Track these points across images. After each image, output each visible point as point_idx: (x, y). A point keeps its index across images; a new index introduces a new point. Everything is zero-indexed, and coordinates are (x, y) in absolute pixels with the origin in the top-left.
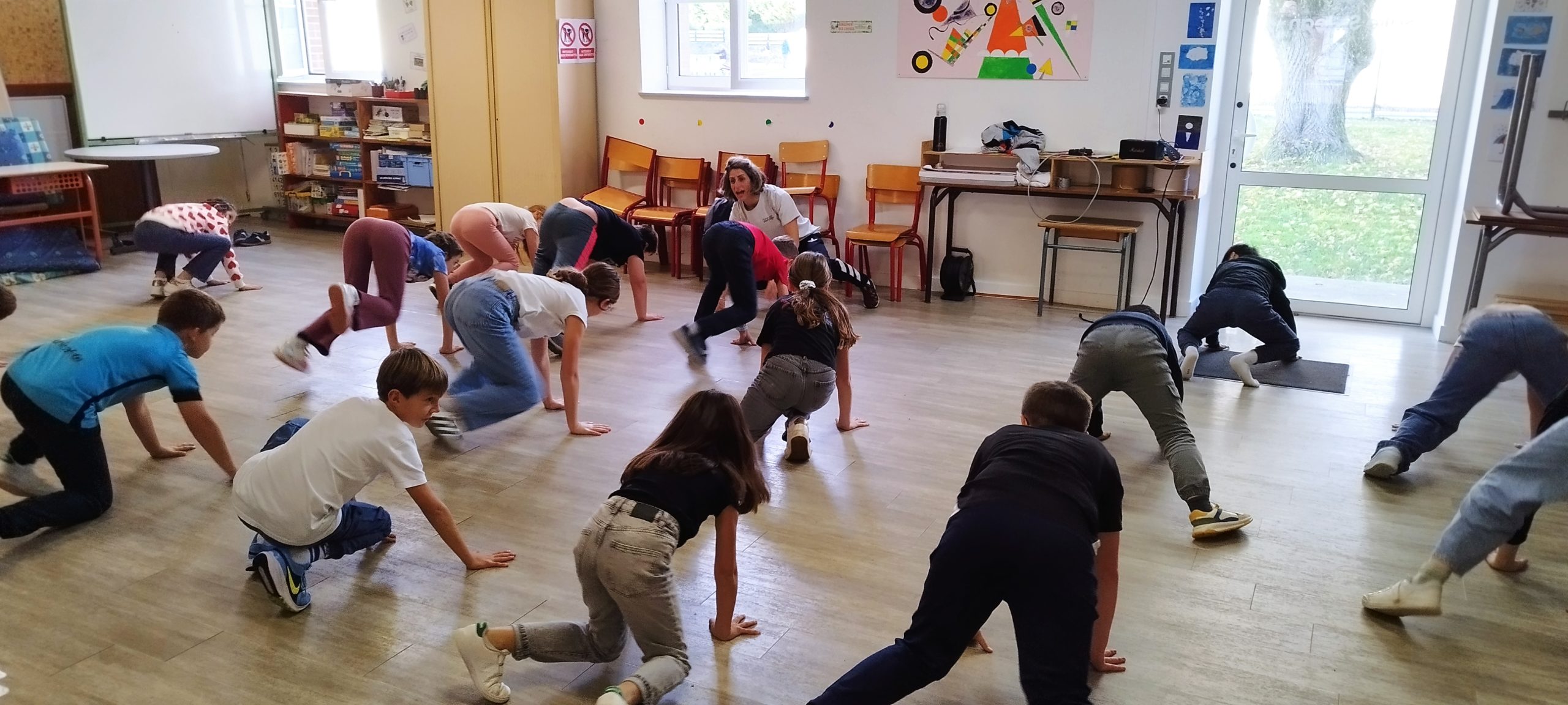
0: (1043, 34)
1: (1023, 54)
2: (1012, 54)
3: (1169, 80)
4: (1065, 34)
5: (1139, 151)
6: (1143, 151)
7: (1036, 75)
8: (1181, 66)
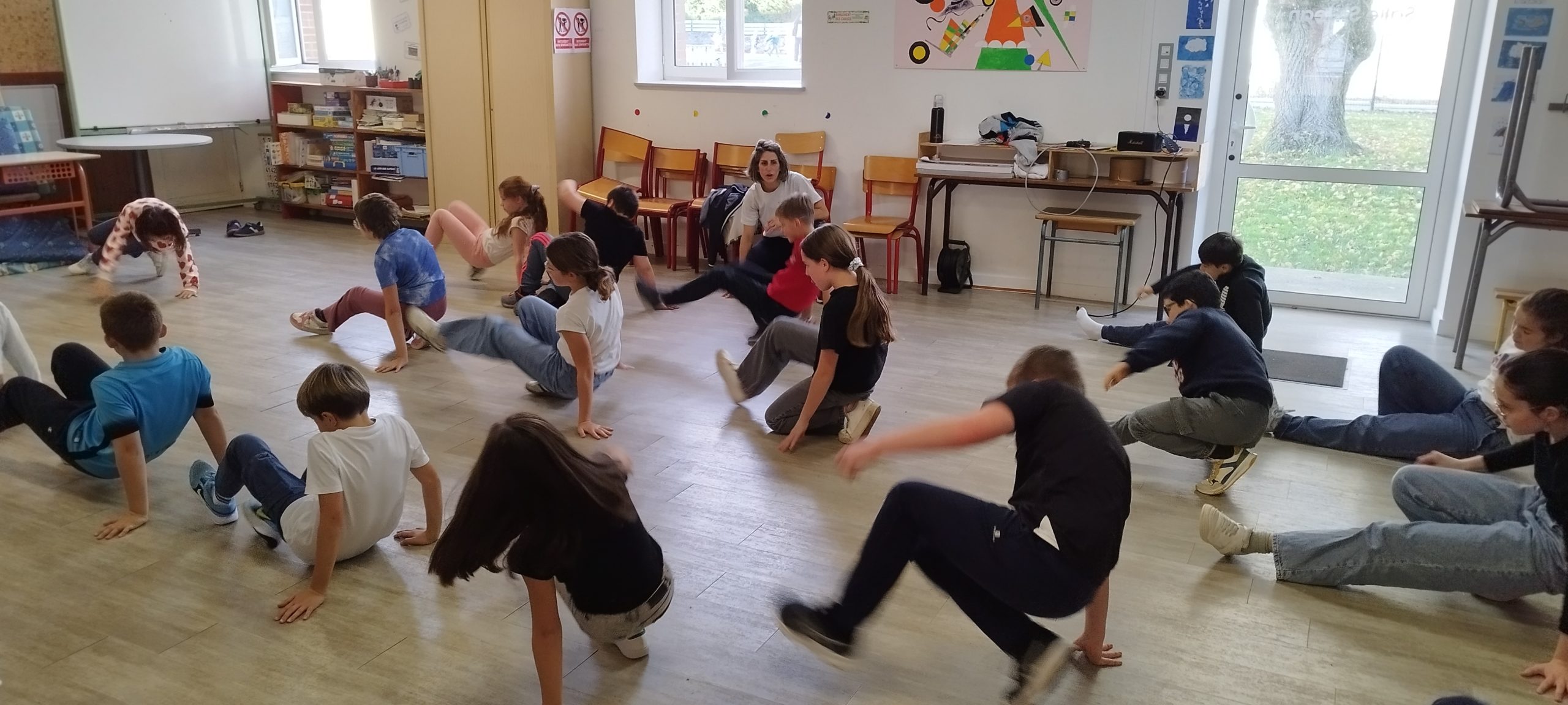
0: (1039, 23)
1: (1022, 45)
2: (1010, 45)
3: (1168, 71)
4: (1063, 25)
5: (1138, 143)
6: (1141, 143)
7: (1034, 66)
8: (1180, 58)
